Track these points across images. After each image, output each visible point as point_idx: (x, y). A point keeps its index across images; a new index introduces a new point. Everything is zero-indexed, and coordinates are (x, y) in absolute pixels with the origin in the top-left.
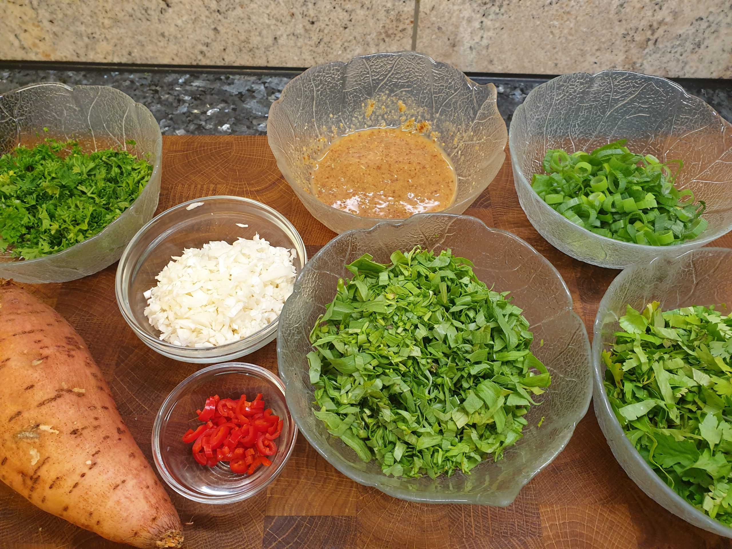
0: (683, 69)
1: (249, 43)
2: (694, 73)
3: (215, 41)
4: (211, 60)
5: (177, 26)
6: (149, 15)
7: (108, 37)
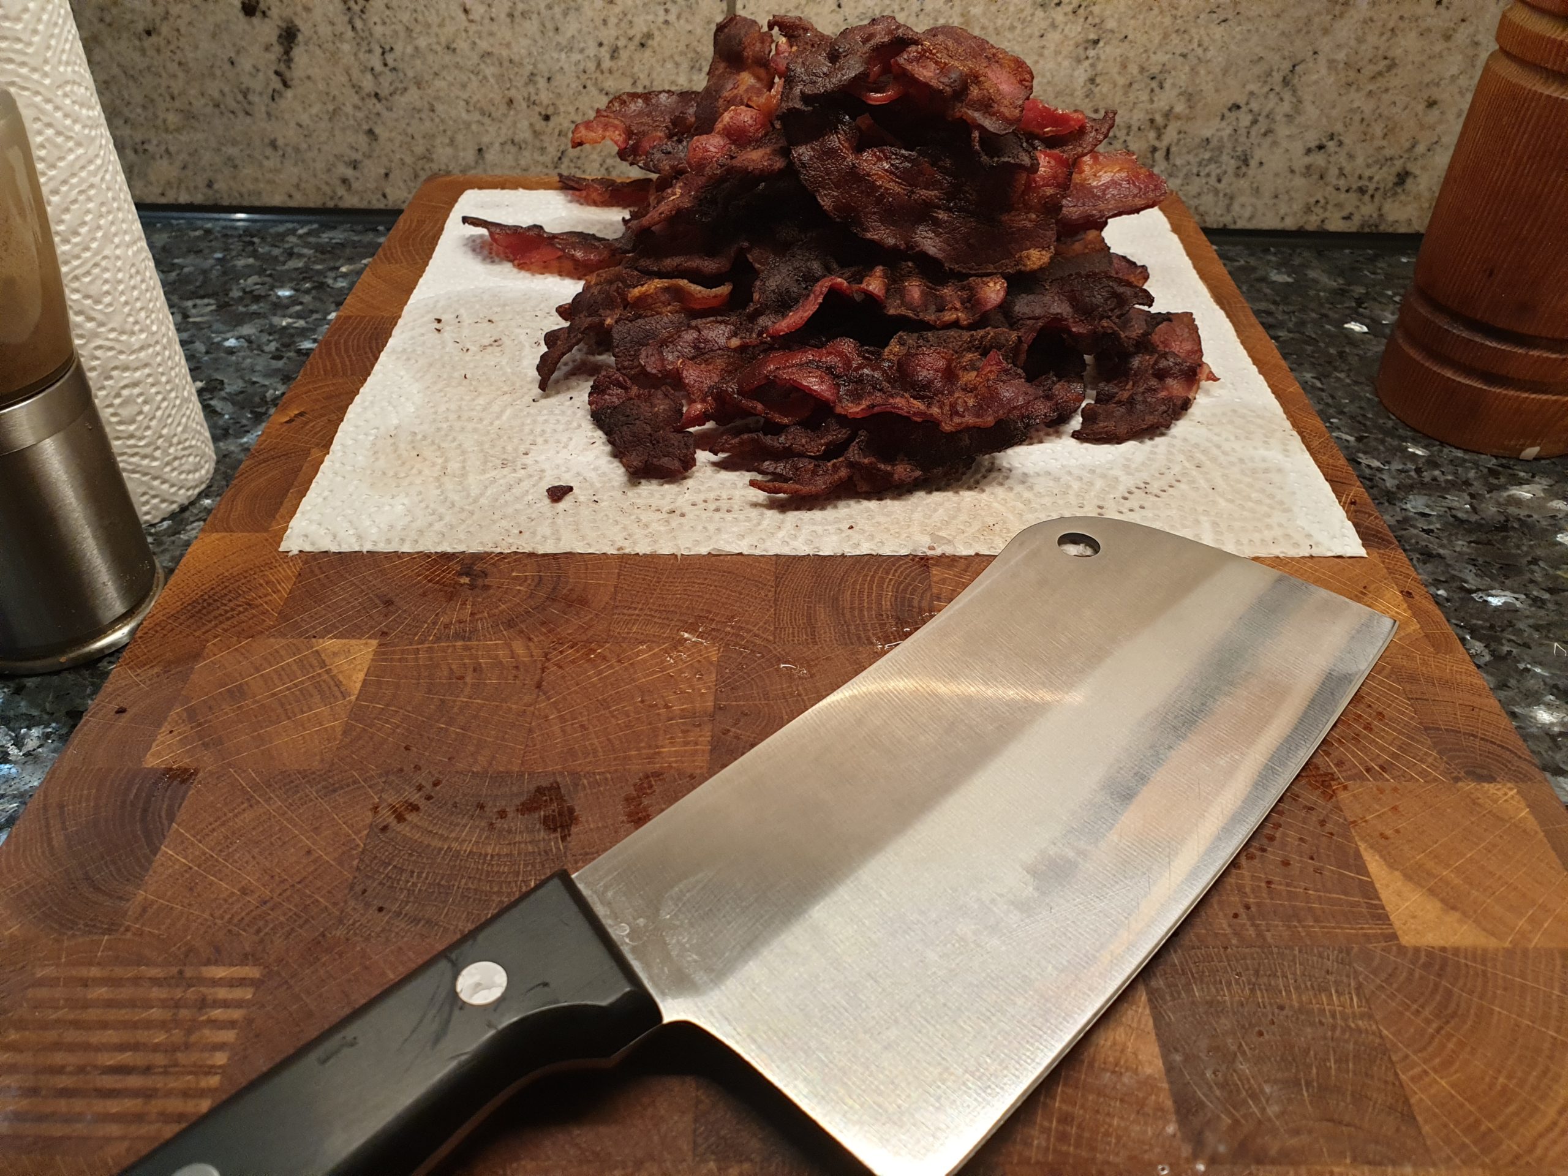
0: (1228, 209)
1: (432, 161)
2: (1250, 218)
3: (369, 157)
4: (362, 199)
5: (300, 126)
6: (250, 103)
7: (172, 149)
